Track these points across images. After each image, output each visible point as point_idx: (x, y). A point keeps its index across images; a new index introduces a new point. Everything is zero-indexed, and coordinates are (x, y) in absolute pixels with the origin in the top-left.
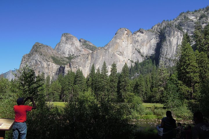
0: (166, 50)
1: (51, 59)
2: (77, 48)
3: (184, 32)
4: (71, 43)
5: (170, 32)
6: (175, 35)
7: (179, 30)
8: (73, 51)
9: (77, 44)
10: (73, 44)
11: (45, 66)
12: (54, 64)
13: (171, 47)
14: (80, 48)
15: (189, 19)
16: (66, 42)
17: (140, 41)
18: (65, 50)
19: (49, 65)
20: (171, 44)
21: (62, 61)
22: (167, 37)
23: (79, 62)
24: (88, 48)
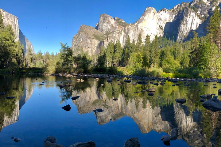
0: (183, 28)
1: (93, 36)
2: (112, 26)
3: (198, 13)
4: (107, 21)
5: (187, 13)
6: (191, 16)
7: (194, 11)
8: (110, 28)
9: (113, 21)
10: (109, 23)
11: (89, 42)
12: (95, 40)
13: (186, 26)
14: (114, 25)
15: (203, 2)
16: (103, 21)
17: (163, 19)
18: (103, 28)
19: (92, 41)
20: (187, 23)
21: (101, 37)
22: (185, 17)
23: (115, 37)
24: (121, 25)
